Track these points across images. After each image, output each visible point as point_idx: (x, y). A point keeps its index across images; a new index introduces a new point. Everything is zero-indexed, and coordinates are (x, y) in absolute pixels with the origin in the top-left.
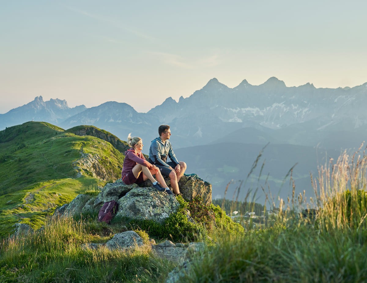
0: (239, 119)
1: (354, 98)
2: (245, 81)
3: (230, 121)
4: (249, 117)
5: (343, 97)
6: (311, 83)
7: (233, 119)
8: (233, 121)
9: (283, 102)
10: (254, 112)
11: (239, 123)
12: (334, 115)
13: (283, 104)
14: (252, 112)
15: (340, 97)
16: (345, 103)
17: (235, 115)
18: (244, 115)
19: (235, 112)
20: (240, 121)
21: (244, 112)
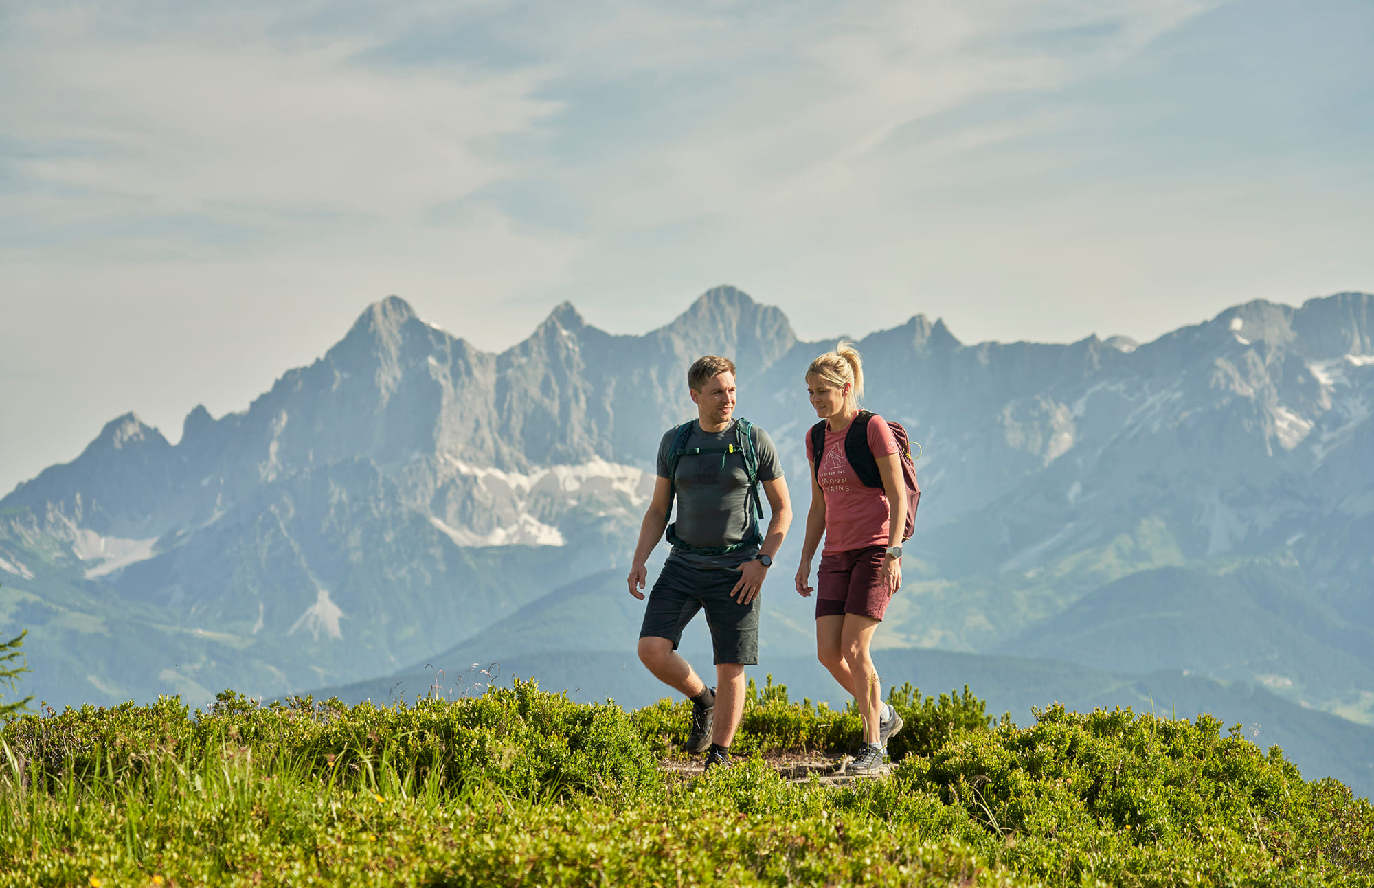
0: (546, 528)
1: (1178, 395)
2: (567, 315)
3: (498, 537)
4: (602, 514)
5: (1113, 388)
6: (932, 319)
7: (514, 528)
8: (515, 541)
9: (786, 428)
10: (626, 488)
11: (546, 549)
12: (1076, 488)
13: (785, 434)
14: (616, 485)
15: (1098, 387)
16: (1129, 421)
17: (521, 505)
18: (573, 503)
19: (519, 487)
20: (550, 537)
21: (573, 486)
